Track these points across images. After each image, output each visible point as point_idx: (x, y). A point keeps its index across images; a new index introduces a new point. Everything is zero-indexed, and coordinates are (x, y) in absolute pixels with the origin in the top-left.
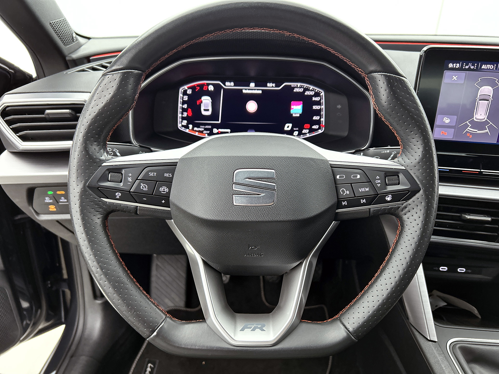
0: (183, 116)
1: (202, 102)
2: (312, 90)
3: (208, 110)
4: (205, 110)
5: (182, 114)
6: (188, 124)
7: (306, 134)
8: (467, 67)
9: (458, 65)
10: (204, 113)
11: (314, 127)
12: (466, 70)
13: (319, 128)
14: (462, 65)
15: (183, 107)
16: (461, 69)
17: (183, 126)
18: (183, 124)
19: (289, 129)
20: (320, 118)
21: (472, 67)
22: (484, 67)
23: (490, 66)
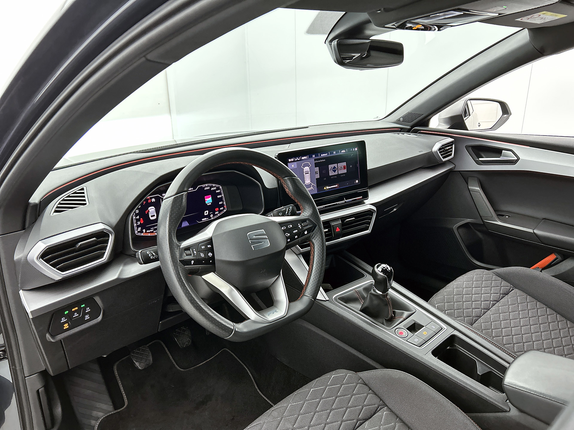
0: (138, 224)
1: (149, 211)
2: (214, 187)
3: (154, 216)
4: (152, 216)
5: (137, 223)
6: (142, 229)
7: (217, 214)
8: (296, 160)
9: (292, 159)
10: (152, 218)
11: (221, 209)
12: (296, 161)
13: (224, 209)
14: (294, 159)
15: (137, 218)
16: (294, 161)
17: (138, 232)
18: (138, 230)
19: (207, 214)
20: (223, 202)
21: (298, 159)
22: (303, 158)
23: (305, 158)
